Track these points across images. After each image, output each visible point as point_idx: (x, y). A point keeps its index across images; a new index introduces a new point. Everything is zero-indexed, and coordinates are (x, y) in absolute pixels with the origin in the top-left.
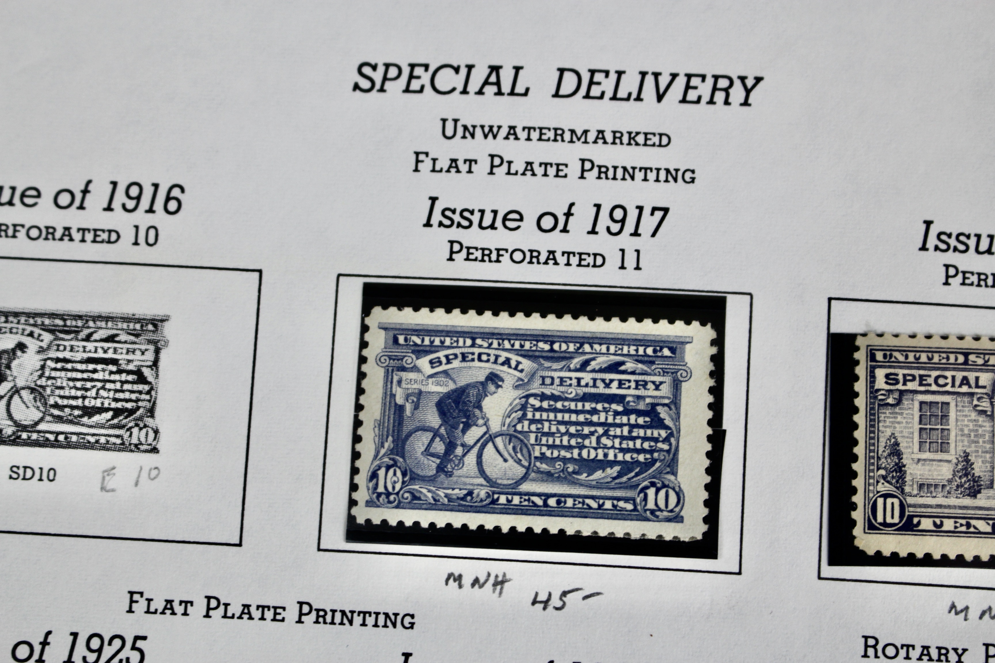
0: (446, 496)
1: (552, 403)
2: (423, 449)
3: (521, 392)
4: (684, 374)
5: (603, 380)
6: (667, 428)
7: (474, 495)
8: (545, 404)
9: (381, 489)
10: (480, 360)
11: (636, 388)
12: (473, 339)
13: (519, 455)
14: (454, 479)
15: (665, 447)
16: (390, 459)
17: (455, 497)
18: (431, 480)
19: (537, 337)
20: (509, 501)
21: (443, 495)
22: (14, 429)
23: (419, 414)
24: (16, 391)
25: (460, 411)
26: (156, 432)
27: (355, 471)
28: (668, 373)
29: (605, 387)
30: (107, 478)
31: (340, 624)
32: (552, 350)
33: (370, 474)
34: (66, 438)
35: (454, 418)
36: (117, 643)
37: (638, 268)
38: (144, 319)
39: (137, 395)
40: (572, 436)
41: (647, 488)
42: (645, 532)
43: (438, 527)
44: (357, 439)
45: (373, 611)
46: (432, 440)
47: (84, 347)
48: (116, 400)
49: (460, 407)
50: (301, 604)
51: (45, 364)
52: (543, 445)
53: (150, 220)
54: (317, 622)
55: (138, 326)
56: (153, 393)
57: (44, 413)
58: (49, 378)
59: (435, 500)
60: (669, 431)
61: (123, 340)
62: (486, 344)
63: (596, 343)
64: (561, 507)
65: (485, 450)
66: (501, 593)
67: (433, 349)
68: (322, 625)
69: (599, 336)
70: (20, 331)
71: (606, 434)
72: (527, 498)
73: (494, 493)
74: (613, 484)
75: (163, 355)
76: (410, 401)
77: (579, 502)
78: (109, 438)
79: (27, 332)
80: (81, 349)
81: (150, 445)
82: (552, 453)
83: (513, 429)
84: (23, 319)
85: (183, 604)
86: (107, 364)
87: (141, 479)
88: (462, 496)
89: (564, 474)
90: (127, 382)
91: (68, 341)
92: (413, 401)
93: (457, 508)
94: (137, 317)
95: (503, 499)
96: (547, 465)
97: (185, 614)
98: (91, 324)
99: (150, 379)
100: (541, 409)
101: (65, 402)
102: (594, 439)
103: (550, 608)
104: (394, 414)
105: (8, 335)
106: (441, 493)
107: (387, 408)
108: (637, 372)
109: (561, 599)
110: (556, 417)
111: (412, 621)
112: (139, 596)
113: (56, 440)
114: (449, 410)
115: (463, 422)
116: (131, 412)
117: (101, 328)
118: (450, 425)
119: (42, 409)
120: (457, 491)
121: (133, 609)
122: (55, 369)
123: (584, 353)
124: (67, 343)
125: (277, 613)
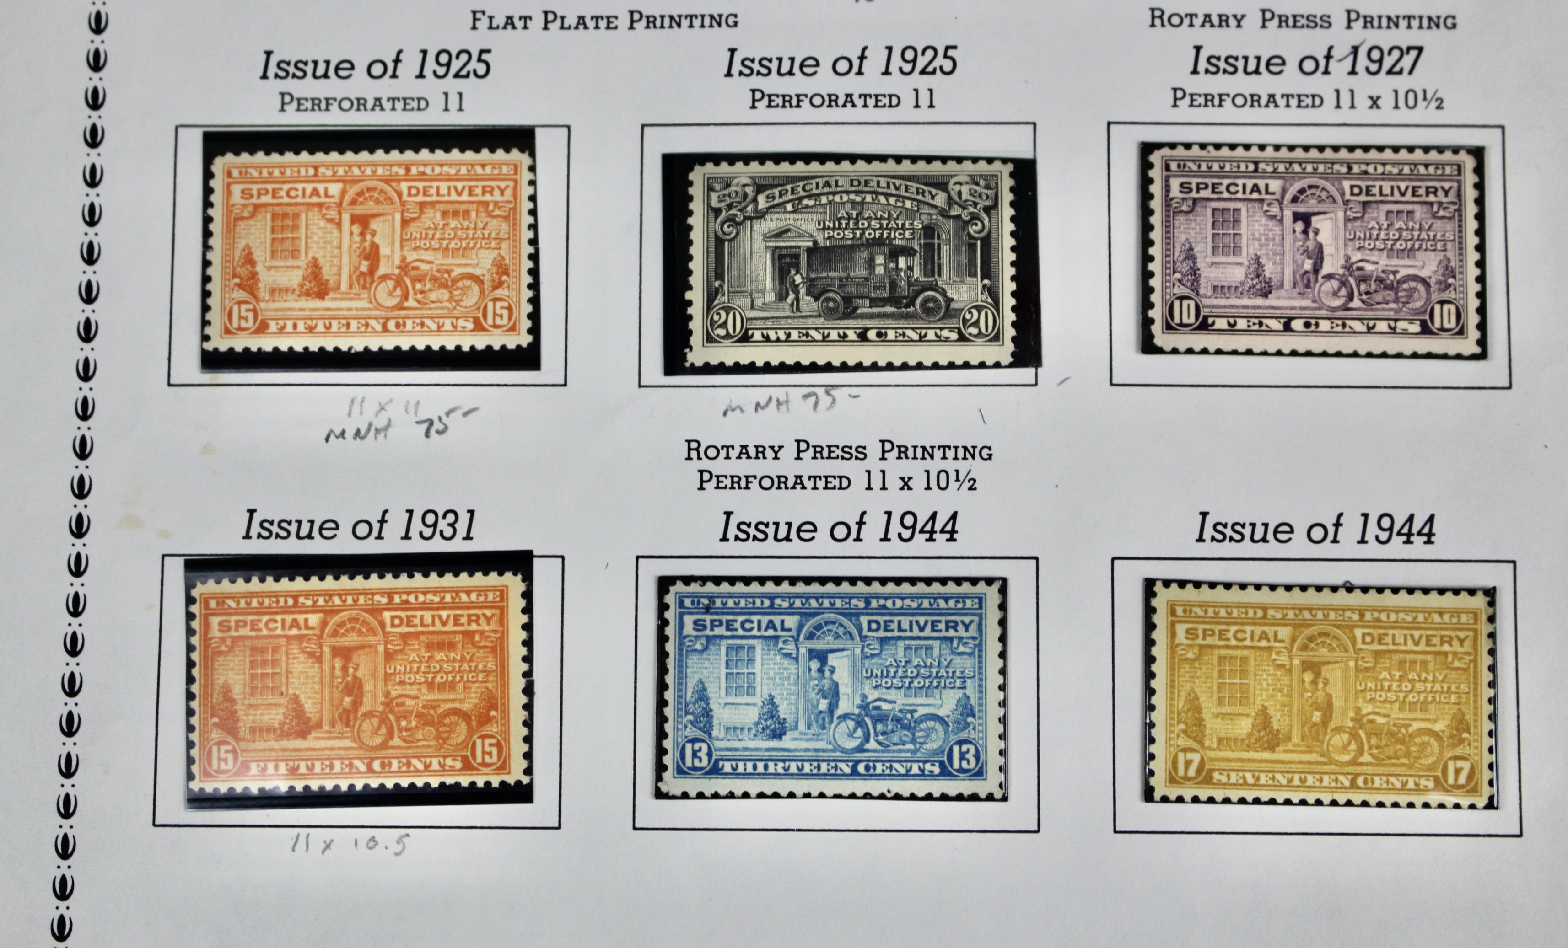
31: (669, 27)
36: (464, 57)
50: (632, 12)
54: (647, 26)
68: (652, 30)
85: (523, 20)
97: (525, 27)
111: (736, 20)
112: (481, 14)
121: (477, 26)
125: (610, 22)
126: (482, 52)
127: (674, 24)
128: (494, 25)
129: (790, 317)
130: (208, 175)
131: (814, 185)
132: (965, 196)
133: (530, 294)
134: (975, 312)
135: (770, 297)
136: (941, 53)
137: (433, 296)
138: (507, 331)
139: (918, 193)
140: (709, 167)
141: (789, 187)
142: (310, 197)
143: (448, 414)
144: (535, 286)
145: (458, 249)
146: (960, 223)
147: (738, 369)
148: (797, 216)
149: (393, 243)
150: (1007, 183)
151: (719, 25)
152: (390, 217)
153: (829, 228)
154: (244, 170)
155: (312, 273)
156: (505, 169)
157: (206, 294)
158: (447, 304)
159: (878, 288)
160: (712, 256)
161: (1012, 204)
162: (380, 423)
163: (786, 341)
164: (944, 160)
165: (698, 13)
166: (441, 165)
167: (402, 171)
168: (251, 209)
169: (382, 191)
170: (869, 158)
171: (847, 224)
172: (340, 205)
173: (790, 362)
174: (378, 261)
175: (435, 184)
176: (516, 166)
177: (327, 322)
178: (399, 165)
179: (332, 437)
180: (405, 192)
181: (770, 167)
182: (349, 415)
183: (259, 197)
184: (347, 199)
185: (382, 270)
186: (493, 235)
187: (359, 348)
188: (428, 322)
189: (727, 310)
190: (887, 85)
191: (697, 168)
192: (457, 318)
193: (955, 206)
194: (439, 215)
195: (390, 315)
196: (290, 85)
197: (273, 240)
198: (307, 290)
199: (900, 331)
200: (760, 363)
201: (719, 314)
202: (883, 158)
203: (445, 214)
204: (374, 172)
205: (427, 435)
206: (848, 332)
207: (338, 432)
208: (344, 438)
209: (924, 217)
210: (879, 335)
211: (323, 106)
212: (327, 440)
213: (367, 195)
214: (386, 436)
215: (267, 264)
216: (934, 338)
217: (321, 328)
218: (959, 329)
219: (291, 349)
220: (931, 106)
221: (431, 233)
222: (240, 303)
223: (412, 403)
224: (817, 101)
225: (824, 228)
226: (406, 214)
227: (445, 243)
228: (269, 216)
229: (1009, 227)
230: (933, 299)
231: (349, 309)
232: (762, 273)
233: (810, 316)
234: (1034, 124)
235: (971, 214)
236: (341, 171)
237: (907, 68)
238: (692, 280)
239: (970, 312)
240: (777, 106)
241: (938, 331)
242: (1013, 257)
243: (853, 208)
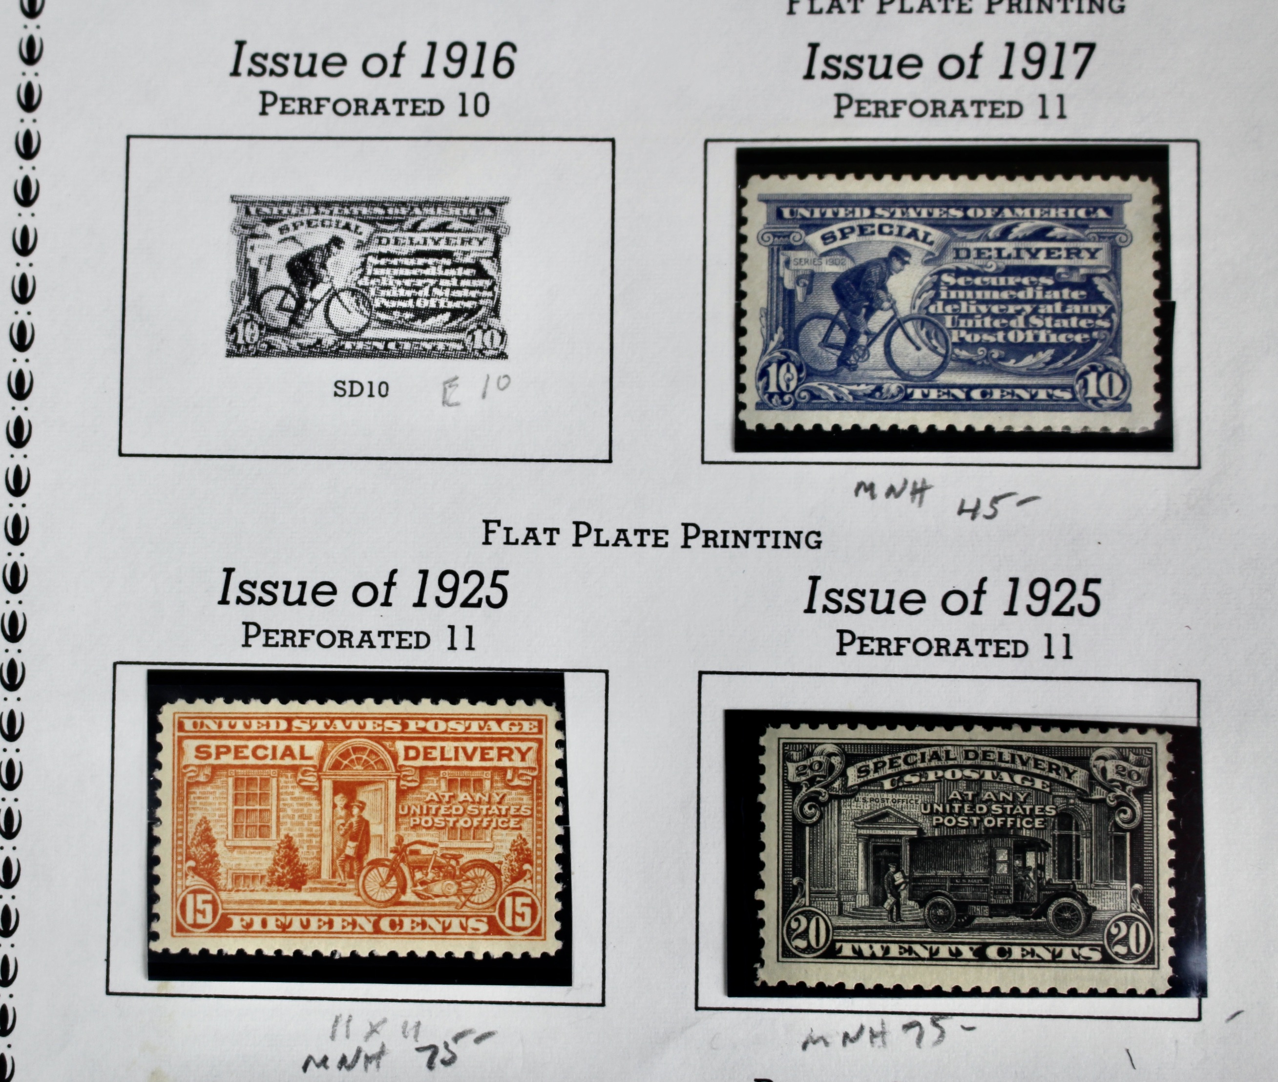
0: (851, 393)
1: (969, 279)
2: (820, 339)
3: (931, 269)
4: (1124, 238)
5: (1028, 250)
6: (1106, 302)
7: (884, 391)
8: (961, 281)
9: (773, 388)
10: (881, 232)
11: (1068, 257)
12: (872, 209)
13: (934, 342)
14: (859, 373)
15: (1106, 324)
16: (782, 353)
17: (860, 393)
18: (831, 375)
19: (947, 203)
20: (925, 396)
21: (846, 392)
22: (336, 338)
23: (813, 300)
24: (334, 294)
25: (861, 293)
26: (503, 334)
27: (740, 369)
28: (1104, 238)
29: (1030, 258)
30: (449, 390)
31: (733, 547)
32: (966, 217)
33: (759, 371)
34: (397, 346)
35: (854, 302)
36: (474, 580)
37: (1062, 116)
38: (480, 203)
39: (478, 292)
40: (994, 316)
41: (1086, 373)
42: (1087, 424)
43: (843, 429)
44: (740, 332)
45: (771, 530)
46: (830, 329)
47: (411, 239)
48: (453, 299)
49: (862, 288)
50: (686, 526)
51: (366, 261)
52: (961, 329)
53: (478, 85)
54: (706, 545)
55: (473, 212)
56: (496, 289)
57: (369, 318)
58: (372, 277)
59: (837, 398)
60: (1109, 306)
61: (456, 228)
62: (887, 214)
63: (1017, 207)
64: (987, 400)
65: (894, 338)
66: (921, 502)
67: (825, 222)
68: (712, 549)
69: (1020, 198)
70: (334, 223)
71: (1035, 312)
72: (945, 390)
73: (907, 387)
74: (1046, 370)
75: (504, 244)
76: (801, 284)
77: (1008, 393)
78: (448, 344)
79: (342, 225)
80: (408, 241)
81: (497, 349)
82: (973, 338)
83: (925, 311)
84: (336, 210)
85: (548, 532)
86: (440, 258)
87: (489, 390)
88: (869, 392)
89: (988, 361)
90: (464, 277)
91: (391, 232)
92: (805, 285)
93: (864, 406)
94: (471, 200)
95: (918, 394)
96: (967, 351)
97: (551, 543)
98: (417, 211)
99: (492, 272)
100: (956, 287)
101: (393, 304)
102: (1021, 319)
103: (980, 518)
104: (784, 300)
105: (320, 228)
106: (845, 390)
107: (775, 294)
108: (1068, 238)
109: (992, 506)
110: (974, 295)
111: (819, 539)
112: (495, 524)
113: (386, 348)
114: (848, 294)
115: (865, 307)
116: (472, 312)
117: (429, 216)
118: (850, 311)
119: (366, 313)
120: (863, 387)
121: (490, 540)
122: (378, 266)
123: (1004, 219)
124: (390, 235)
125: (659, 538)
126: (497, 573)
127: (740, 543)
128: (512, 540)
129: (888, 927)
130: (154, 727)
131: (919, 757)
132: (1110, 775)
133: (559, 887)
134: (1122, 925)
135: (863, 900)
136: (1080, 587)
137: (437, 888)
138: (530, 934)
139: (1051, 770)
140: (786, 730)
141: (886, 759)
142: (282, 758)
143: (456, 1039)
144: (565, 877)
145: (469, 829)
146: (1104, 810)
147: (821, 991)
148: (898, 796)
149: (386, 820)
150: (1164, 758)
151: (798, 545)
152: (382, 786)
153: (938, 813)
154: (199, 720)
155: (285, 856)
156: (526, 726)
157: (153, 880)
158: (454, 899)
159: (1000, 892)
160: (789, 845)
161: (1171, 786)
162: (371, 1048)
163: (883, 958)
164: (1084, 726)
165: (771, 529)
166: (447, 720)
167: (397, 727)
168: (208, 771)
169: (372, 752)
170: (989, 722)
171: (961, 808)
172: (319, 769)
173: (889, 984)
174: (368, 843)
175: (439, 744)
176: (540, 722)
177: (304, 918)
178: (394, 719)
179: (312, 1065)
180: (401, 754)
181: (863, 732)
182: (333, 1037)
183: (218, 757)
184: (328, 762)
185: (374, 854)
186: (512, 812)
187: (344, 952)
188: (431, 921)
189: (809, 915)
190: (1011, 628)
191: (770, 730)
192: (468, 917)
193: (1098, 788)
194: (443, 784)
195: (383, 911)
196: (256, 613)
197: (237, 812)
198: (279, 877)
199: (1028, 948)
200: (850, 986)
201: (797, 920)
202: (1006, 723)
203: (451, 782)
204: (362, 727)
205: (430, 1065)
206: (961, 947)
207: (318, 1058)
208: (326, 1067)
209: (1059, 801)
210: (1001, 952)
211: (298, 640)
212: (305, 1068)
213: (354, 757)
214: (378, 1066)
215: (228, 844)
216: (1071, 958)
217: (296, 926)
218: (1103, 946)
219: (259, 952)
220: (1068, 656)
221: (434, 807)
222: (195, 892)
223: (411, 1024)
224: (922, 647)
225: (932, 813)
226: (402, 783)
227: (452, 820)
228: (231, 781)
229: (1166, 815)
230: (1070, 908)
231: (332, 903)
232: (853, 869)
233: (914, 927)
234: (1198, 682)
235: (1117, 797)
236: (320, 725)
237: (1037, 606)
238: (764, 875)
239: (1117, 926)
240: (872, 652)
241: (1076, 949)
242: (1172, 855)
243: (968, 788)
